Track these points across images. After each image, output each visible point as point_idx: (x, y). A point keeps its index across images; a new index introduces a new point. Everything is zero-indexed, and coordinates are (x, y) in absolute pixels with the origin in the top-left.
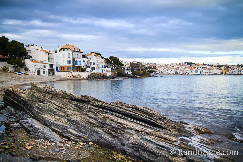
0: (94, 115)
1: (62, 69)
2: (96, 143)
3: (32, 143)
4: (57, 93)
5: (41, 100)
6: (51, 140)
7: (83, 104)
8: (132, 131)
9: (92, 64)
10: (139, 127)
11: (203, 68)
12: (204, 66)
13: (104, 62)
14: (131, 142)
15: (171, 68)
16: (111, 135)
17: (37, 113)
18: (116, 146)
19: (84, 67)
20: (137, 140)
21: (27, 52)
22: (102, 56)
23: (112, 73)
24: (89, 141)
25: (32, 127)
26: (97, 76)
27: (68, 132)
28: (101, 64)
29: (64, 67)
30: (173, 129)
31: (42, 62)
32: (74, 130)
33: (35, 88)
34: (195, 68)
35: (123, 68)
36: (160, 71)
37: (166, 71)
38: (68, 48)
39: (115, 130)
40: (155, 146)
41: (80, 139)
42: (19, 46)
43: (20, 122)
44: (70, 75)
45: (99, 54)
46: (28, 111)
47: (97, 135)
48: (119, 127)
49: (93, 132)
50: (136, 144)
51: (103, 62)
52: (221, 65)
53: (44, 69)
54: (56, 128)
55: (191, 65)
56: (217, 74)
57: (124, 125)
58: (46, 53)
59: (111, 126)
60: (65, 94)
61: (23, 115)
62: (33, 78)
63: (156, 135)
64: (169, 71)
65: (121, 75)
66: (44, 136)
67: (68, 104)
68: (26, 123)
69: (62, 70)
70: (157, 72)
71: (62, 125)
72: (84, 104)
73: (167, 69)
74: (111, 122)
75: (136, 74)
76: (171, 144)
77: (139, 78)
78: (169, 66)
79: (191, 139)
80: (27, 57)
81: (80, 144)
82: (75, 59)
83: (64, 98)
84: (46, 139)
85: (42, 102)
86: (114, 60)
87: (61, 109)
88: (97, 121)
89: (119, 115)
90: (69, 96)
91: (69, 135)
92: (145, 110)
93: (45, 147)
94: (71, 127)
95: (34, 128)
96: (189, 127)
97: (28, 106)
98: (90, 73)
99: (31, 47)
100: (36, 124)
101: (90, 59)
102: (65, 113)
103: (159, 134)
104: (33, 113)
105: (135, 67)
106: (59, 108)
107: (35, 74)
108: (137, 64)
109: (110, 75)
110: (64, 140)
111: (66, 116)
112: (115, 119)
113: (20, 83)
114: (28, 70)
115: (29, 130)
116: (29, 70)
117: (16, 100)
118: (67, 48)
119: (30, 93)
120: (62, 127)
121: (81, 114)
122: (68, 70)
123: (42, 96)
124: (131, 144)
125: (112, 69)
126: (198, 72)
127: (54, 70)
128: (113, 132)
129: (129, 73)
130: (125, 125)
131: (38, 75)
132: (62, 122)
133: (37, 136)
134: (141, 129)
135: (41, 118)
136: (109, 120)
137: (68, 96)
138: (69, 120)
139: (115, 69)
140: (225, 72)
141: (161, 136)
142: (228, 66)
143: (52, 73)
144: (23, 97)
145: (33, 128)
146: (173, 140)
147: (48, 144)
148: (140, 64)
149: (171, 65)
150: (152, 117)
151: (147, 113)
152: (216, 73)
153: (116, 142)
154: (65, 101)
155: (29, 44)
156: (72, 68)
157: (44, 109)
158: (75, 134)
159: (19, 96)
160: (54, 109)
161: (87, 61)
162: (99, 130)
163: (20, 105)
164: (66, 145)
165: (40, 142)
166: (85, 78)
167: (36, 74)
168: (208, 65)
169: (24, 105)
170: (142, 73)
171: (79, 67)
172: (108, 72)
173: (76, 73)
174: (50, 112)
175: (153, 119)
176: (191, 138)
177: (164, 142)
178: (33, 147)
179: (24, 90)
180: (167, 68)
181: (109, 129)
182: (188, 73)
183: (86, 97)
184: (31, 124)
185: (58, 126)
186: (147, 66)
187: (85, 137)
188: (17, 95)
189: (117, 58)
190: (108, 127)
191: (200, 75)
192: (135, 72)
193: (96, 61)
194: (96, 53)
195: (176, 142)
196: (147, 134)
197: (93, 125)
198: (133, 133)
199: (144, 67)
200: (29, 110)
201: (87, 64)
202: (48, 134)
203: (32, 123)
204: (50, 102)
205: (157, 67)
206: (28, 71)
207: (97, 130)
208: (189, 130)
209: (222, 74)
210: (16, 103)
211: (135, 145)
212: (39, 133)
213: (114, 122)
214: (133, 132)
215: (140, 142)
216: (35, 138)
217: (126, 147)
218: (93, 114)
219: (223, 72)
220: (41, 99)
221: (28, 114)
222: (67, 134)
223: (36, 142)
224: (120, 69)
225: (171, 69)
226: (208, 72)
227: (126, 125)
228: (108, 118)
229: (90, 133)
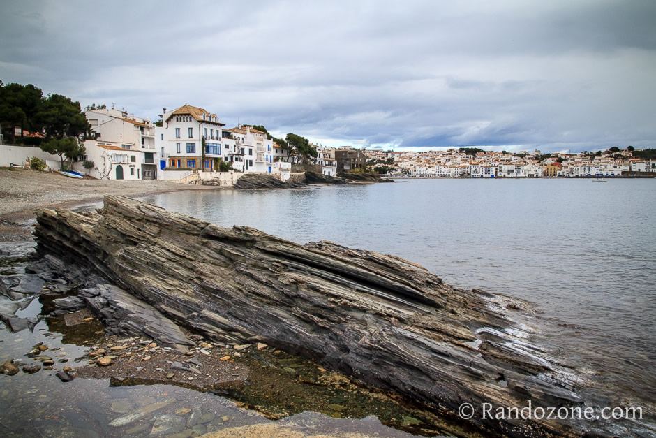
0: (267, 275)
1: (176, 163)
2: (273, 344)
3: (112, 348)
4: (172, 222)
5: (130, 238)
6: (159, 340)
7: (237, 248)
8: (366, 315)
9: (247, 152)
10: (382, 306)
11: (504, 161)
12: (505, 157)
13: (274, 147)
14: (365, 343)
15: (428, 162)
16: (311, 325)
17: (123, 270)
18: (325, 354)
19: (226, 159)
20: (379, 338)
21: (90, 123)
22: (268, 134)
23: (293, 173)
24: (257, 341)
25: (109, 306)
26: (259, 181)
27: (201, 317)
28: (266, 153)
29: (179, 161)
30: (460, 309)
31: (127, 147)
32: (217, 312)
33: (115, 209)
34: (485, 161)
35: (317, 163)
36: (402, 169)
37: (417, 168)
38: (188, 114)
39: (322, 312)
40: (429, 355)
41: (232, 335)
42: (69, 108)
43: (80, 294)
44: (195, 178)
45: (261, 129)
46: (99, 268)
47: (277, 324)
48: (333, 306)
49: (265, 317)
50: (377, 349)
51: (271, 147)
52: (543, 154)
53: (133, 163)
54: (170, 307)
55: (474, 156)
56: (535, 176)
57: (344, 301)
58: (136, 125)
59: (312, 302)
60: (193, 223)
61: (86, 275)
62: (106, 186)
63: (424, 324)
64: (424, 169)
65: (313, 178)
66: (141, 329)
67: (199, 249)
68: (94, 296)
69: (174, 168)
70: (396, 170)
71: (186, 302)
72: (240, 249)
73: (419, 163)
74: (312, 293)
75: (348, 177)
76: (463, 346)
77: (355, 184)
78: (423, 159)
79: (505, 332)
80: (90, 134)
81: (233, 348)
82: (206, 141)
83: (189, 234)
84: (148, 336)
85: (135, 244)
86: (298, 142)
87: (183, 262)
88: (276, 289)
89: (329, 275)
90: (202, 228)
91: (205, 324)
92: (392, 263)
93: (146, 358)
94: (210, 305)
95: (115, 310)
96: (496, 303)
97: (99, 253)
98: (242, 174)
99: (98, 112)
100: (121, 299)
101: (241, 141)
102: (192, 269)
103: (429, 320)
104: (111, 272)
105: (347, 159)
106: (177, 258)
107: (110, 176)
108: (349, 153)
109: (289, 177)
110: (193, 338)
111: (196, 278)
112: (321, 286)
113: (76, 199)
114: (93, 166)
115: (102, 313)
116: (95, 167)
117: (68, 239)
118: (185, 115)
119: (104, 222)
120: (186, 306)
121: (233, 272)
122: (189, 167)
123: (133, 229)
124: (364, 348)
125: (293, 163)
126: (491, 172)
127: (155, 166)
128: (316, 319)
129: (331, 175)
130: (347, 301)
131: (117, 178)
132: (186, 294)
133: (125, 328)
134: (387, 310)
135: (133, 285)
136: (306, 288)
137: (198, 229)
138: (205, 289)
139: (299, 164)
140: (553, 171)
141: (434, 327)
142: (559, 156)
143: (151, 173)
144: (85, 232)
145: (112, 308)
146: (464, 337)
147: (153, 350)
148: (357, 153)
149: (427, 156)
150: (410, 279)
151: (396, 270)
152: (532, 172)
153: (326, 344)
154: (191, 241)
155: (94, 105)
156: (198, 161)
157: (140, 261)
158: (220, 322)
159: (74, 229)
160: (164, 262)
161: (235, 146)
162: (280, 312)
163: (78, 253)
164: (198, 352)
165: (134, 344)
166: (230, 184)
167: (113, 175)
168: (514, 156)
169: (89, 251)
170: (363, 175)
171: (216, 160)
172: (284, 171)
173: (209, 173)
174: (156, 267)
175: (412, 285)
176: (506, 330)
177: (445, 341)
178: (114, 357)
179: (87, 215)
180: (418, 160)
181: (306, 310)
182: (469, 174)
183: (245, 230)
184: (106, 299)
185: (175, 303)
186: (373, 157)
187: (245, 329)
188: (69, 228)
189: (305, 138)
190: (306, 305)
191: (496, 177)
192: (346, 171)
193: (255, 146)
194: (255, 128)
195: (471, 340)
196: (401, 320)
197: (265, 300)
198: (369, 321)
199: (367, 160)
200: (101, 263)
201: (234, 153)
202: (152, 325)
203: (109, 296)
204: (155, 244)
205: (396, 159)
206: (93, 168)
207: (275, 314)
208: (495, 309)
209: (546, 175)
210: (69, 247)
211: (374, 352)
212: (129, 322)
213: (318, 294)
214: (369, 318)
215: (387, 342)
216: (120, 334)
217: (351, 355)
218: (264, 273)
219: (549, 172)
220: (132, 237)
221: (98, 272)
222: (200, 323)
223: (122, 344)
224: (310, 165)
225: (428, 165)
226: (515, 171)
227: (351, 301)
228: (303, 282)
229: (258, 320)
